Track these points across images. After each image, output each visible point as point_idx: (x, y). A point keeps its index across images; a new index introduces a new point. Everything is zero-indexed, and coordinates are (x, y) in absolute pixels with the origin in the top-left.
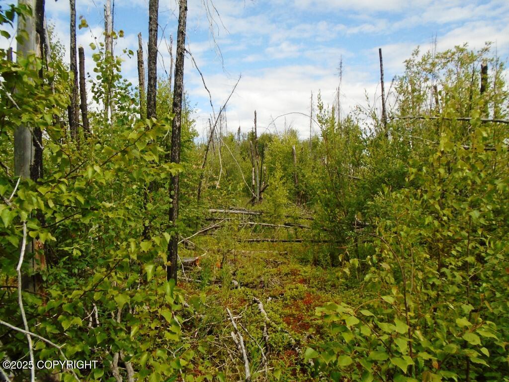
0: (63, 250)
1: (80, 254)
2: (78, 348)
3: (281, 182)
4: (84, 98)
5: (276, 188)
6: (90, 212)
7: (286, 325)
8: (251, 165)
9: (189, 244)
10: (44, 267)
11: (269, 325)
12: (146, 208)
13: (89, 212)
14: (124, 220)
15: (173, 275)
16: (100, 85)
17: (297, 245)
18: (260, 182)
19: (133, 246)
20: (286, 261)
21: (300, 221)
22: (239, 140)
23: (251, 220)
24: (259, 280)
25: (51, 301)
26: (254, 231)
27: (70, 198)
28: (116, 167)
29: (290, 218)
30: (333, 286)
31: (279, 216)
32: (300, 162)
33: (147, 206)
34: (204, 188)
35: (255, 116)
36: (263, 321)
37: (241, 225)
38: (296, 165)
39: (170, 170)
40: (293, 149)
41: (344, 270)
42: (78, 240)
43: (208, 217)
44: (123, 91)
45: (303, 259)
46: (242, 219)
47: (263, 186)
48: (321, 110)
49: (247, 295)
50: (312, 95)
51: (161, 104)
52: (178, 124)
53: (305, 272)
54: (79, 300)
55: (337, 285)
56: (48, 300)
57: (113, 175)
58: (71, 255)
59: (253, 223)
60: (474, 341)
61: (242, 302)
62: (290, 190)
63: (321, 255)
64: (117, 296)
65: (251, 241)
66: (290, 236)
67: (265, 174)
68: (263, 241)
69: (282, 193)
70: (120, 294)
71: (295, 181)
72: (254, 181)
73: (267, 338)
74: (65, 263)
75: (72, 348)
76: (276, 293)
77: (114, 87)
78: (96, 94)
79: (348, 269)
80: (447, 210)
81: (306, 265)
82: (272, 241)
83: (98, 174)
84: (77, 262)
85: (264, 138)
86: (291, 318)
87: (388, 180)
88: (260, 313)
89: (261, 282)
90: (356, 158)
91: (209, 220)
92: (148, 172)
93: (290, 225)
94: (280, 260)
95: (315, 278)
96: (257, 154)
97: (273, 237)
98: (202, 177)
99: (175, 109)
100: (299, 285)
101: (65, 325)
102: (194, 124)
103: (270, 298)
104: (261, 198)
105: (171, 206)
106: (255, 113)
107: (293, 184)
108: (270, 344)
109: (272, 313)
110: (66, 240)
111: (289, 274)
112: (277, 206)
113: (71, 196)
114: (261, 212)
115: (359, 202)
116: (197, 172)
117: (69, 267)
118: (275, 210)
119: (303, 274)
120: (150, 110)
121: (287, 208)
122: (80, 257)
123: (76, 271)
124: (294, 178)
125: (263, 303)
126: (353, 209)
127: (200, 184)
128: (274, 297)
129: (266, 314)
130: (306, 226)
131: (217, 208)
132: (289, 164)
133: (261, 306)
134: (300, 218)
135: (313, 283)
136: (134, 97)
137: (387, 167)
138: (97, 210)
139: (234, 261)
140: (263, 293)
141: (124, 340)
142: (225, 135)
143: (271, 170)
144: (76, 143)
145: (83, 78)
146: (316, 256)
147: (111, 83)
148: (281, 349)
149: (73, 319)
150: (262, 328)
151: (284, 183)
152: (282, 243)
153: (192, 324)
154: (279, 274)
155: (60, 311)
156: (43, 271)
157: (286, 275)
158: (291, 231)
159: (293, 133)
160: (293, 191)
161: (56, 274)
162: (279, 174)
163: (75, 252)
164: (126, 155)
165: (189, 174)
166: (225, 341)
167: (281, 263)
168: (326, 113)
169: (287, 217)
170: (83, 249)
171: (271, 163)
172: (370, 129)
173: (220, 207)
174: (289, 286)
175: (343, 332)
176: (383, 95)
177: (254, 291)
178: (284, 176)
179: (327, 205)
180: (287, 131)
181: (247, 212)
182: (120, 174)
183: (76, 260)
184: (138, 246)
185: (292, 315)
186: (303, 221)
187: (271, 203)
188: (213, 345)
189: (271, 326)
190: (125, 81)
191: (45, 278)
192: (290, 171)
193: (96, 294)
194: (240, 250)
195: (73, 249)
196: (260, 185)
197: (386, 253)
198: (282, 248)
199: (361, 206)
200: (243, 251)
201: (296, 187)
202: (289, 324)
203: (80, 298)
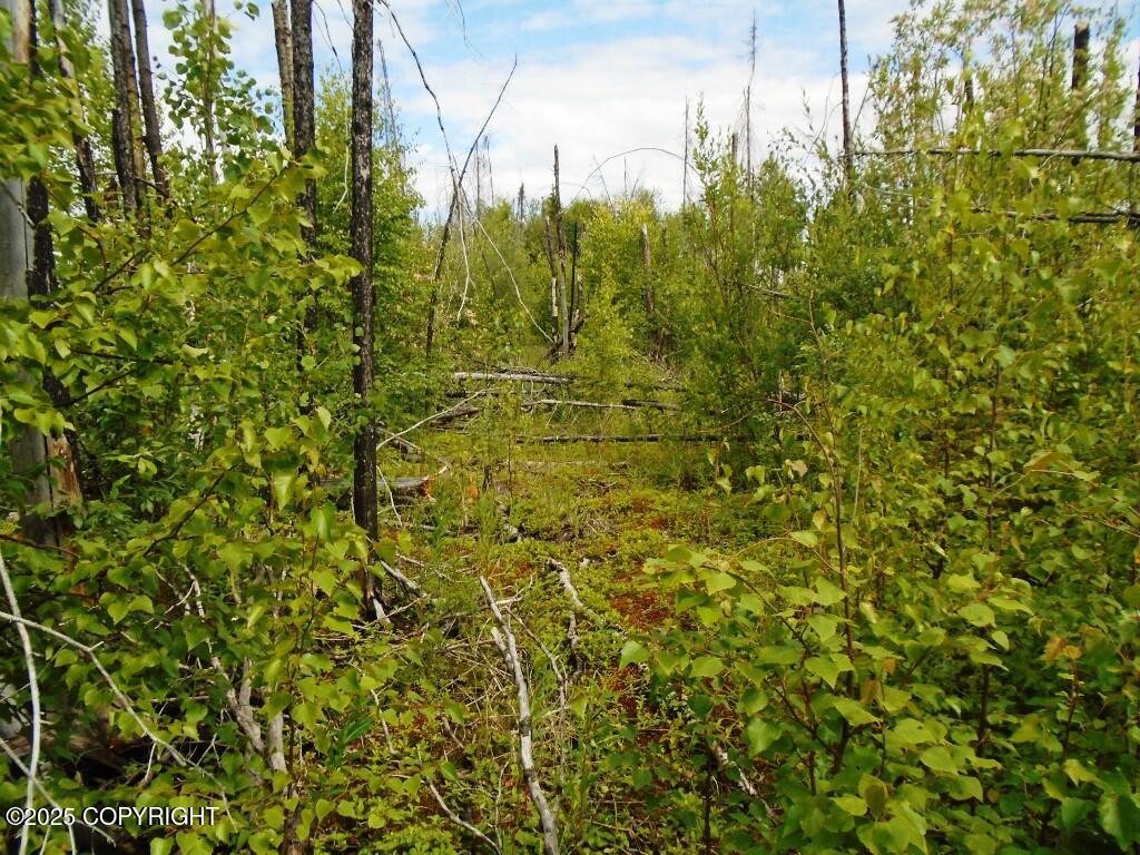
0: (117, 462)
1: (154, 470)
2: (148, 661)
3: (616, 308)
4: (152, 120)
5: (604, 323)
6: (156, 369)
7: (618, 615)
8: (550, 273)
9: (410, 450)
10: (75, 498)
11: (580, 616)
12: (300, 368)
13: (153, 368)
14: (234, 386)
15: (369, 513)
16: (183, 87)
17: (649, 448)
18: (571, 310)
19: (249, 437)
20: (625, 482)
21: (658, 394)
22: (522, 216)
23: (549, 395)
24: (563, 524)
25: (83, 562)
26: (556, 419)
27: (107, 337)
28: (211, 266)
29: (634, 389)
30: (726, 532)
31: (612, 385)
32: (658, 262)
33: (303, 363)
34: (441, 326)
35: (556, 158)
36: (567, 608)
37: (526, 406)
38: (649, 270)
39: (332, 272)
40: (642, 233)
41: (719, 483)
42: (148, 439)
43: (452, 390)
44: (237, 100)
45: (662, 477)
46: (529, 393)
47: (575, 320)
48: (703, 139)
49: (535, 555)
50: (687, 107)
51: (335, 131)
52: (365, 173)
53: (664, 504)
54: (143, 560)
55: (733, 529)
56: (75, 562)
57: (203, 285)
58: (134, 471)
59: (552, 401)
60: (980, 619)
61: (523, 570)
62: (637, 327)
63: (701, 466)
64: (223, 546)
65: (548, 441)
66: (634, 429)
67: (580, 293)
68: (575, 441)
69: (618, 335)
70: (229, 545)
71: (647, 306)
72: (555, 309)
73: (574, 642)
74: (122, 490)
75: (134, 660)
76: (601, 551)
77: (218, 90)
78: (174, 108)
79: (726, 480)
80: (969, 357)
81: (666, 490)
82: (596, 441)
83: (167, 283)
84: (151, 489)
85: (579, 210)
86: (630, 601)
87: (851, 297)
88: (560, 591)
89: (567, 526)
90: (780, 250)
91: (455, 396)
92: (282, 276)
93: (634, 405)
94: (612, 479)
95: (685, 517)
96: (561, 247)
97: (598, 432)
98: (435, 301)
99: (358, 138)
100: (650, 531)
101: (117, 613)
102: (413, 177)
103: (586, 561)
104: (571, 346)
105: (358, 360)
106: (556, 152)
107: (644, 313)
108: (582, 655)
109: (588, 590)
110: (123, 439)
111: (629, 508)
112: (606, 361)
113: (107, 330)
114: (572, 378)
115: (784, 347)
116: (423, 289)
117: (133, 499)
118: (602, 373)
119: (660, 508)
120: (301, 143)
121: (630, 366)
122: (156, 477)
123: (150, 507)
124: (646, 299)
125: (570, 571)
126: (772, 364)
127: (431, 315)
128: (594, 557)
129: (575, 593)
130: (669, 405)
131: (473, 370)
132: (633, 268)
133: (565, 576)
134: (657, 388)
135: (681, 526)
136: (264, 114)
137: (848, 269)
138: (171, 363)
139: (509, 485)
140: (570, 551)
141: (248, 642)
142: (489, 204)
143: (594, 281)
144: (134, 221)
145: (146, 72)
146: (691, 469)
147: (208, 80)
148: (605, 664)
149: (133, 599)
150: (566, 624)
151: (622, 311)
152: (615, 444)
153: (415, 617)
154: (606, 510)
155: (102, 582)
156: (75, 508)
157: (624, 510)
158: (638, 417)
159: (646, 199)
160: (642, 330)
161: (104, 513)
162: (609, 290)
163: (142, 466)
164: (230, 239)
165: (405, 295)
166: (482, 649)
167: (614, 487)
168: (715, 147)
169: (630, 386)
170: (162, 458)
171: (593, 266)
172: (812, 181)
173: (480, 367)
174: (628, 533)
175: (701, 605)
176: (845, 102)
177: (553, 547)
178: (621, 296)
179: (715, 358)
180: (629, 193)
181: (539, 378)
182: (217, 281)
183: (147, 484)
184: (259, 436)
185: (632, 594)
186: (664, 393)
187: (593, 355)
188: (459, 659)
189: (586, 618)
190: (242, 75)
191: (78, 523)
192: (636, 283)
193: (176, 543)
194: (522, 460)
195: (138, 459)
196: (570, 318)
197: (827, 451)
198: (615, 455)
199: (788, 358)
200: (530, 463)
201: (650, 320)
202: (623, 612)
203: (145, 555)
